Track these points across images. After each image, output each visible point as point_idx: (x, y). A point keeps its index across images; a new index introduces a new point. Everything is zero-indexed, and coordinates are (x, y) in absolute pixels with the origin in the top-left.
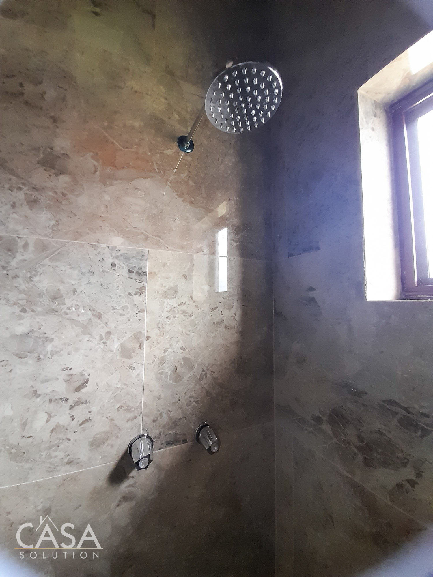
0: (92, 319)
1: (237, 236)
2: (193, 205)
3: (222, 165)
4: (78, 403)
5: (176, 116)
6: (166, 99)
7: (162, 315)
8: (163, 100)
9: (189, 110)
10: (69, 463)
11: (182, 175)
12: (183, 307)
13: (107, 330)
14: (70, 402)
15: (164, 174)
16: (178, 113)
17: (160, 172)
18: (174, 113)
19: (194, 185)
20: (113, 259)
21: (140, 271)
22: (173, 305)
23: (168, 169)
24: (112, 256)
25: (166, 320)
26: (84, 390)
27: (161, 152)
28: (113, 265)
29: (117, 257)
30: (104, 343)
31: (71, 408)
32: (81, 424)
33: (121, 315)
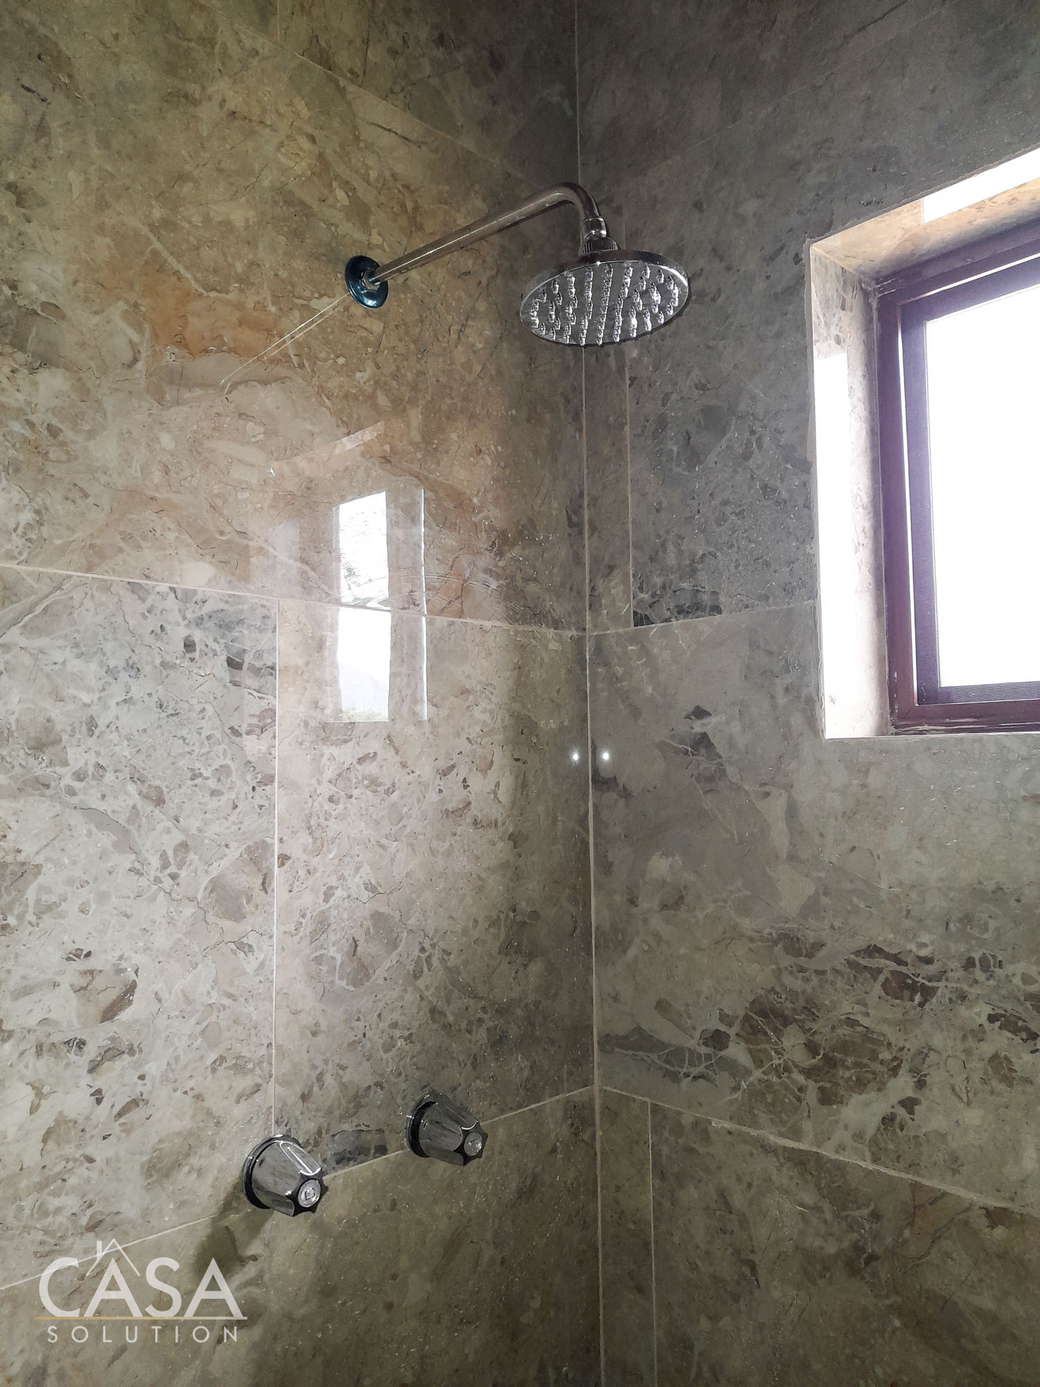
0: (139, 806)
1: (499, 561)
2: (388, 466)
3: (460, 348)
4: (111, 1053)
5: (341, 195)
6: (313, 139)
7: (318, 793)
8: (306, 145)
9: (373, 175)
10: (94, 1226)
11: (358, 375)
12: (371, 768)
13: (178, 837)
14: (91, 1051)
15: (313, 371)
16: (346, 185)
17: (302, 366)
18: (335, 184)
19: (389, 404)
20: (188, 626)
21: (258, 664)
22: (344, 763)
23: (323, 355)
24: (184, 618)
25: (327, 806)
26: (125, 1015)
27: (304, 302)
28: (189, 645)
29: (199, 622)
30: (174, 877)
31: (93, 1068)
32: (120, 1115)
33: (214, 793)
